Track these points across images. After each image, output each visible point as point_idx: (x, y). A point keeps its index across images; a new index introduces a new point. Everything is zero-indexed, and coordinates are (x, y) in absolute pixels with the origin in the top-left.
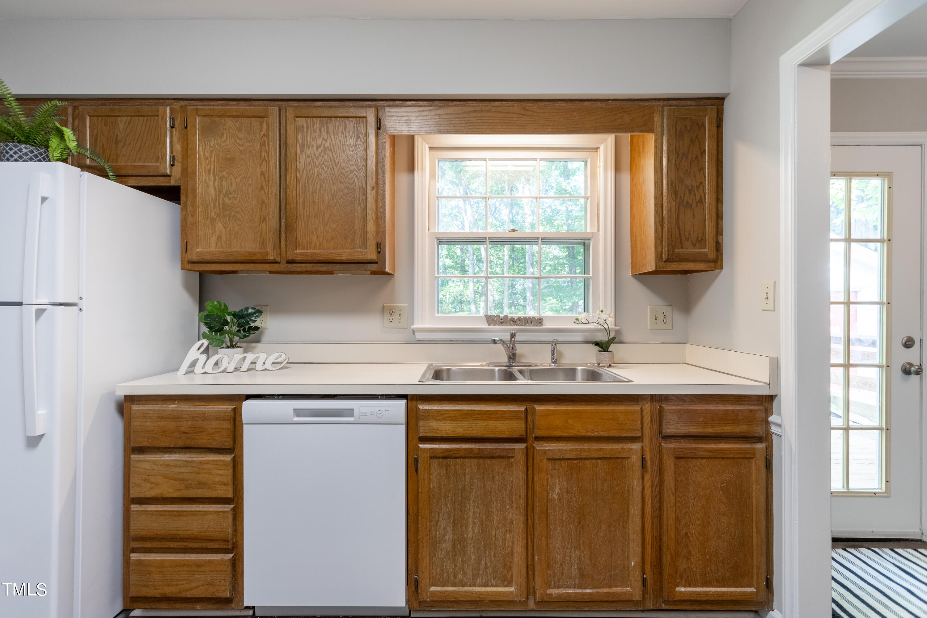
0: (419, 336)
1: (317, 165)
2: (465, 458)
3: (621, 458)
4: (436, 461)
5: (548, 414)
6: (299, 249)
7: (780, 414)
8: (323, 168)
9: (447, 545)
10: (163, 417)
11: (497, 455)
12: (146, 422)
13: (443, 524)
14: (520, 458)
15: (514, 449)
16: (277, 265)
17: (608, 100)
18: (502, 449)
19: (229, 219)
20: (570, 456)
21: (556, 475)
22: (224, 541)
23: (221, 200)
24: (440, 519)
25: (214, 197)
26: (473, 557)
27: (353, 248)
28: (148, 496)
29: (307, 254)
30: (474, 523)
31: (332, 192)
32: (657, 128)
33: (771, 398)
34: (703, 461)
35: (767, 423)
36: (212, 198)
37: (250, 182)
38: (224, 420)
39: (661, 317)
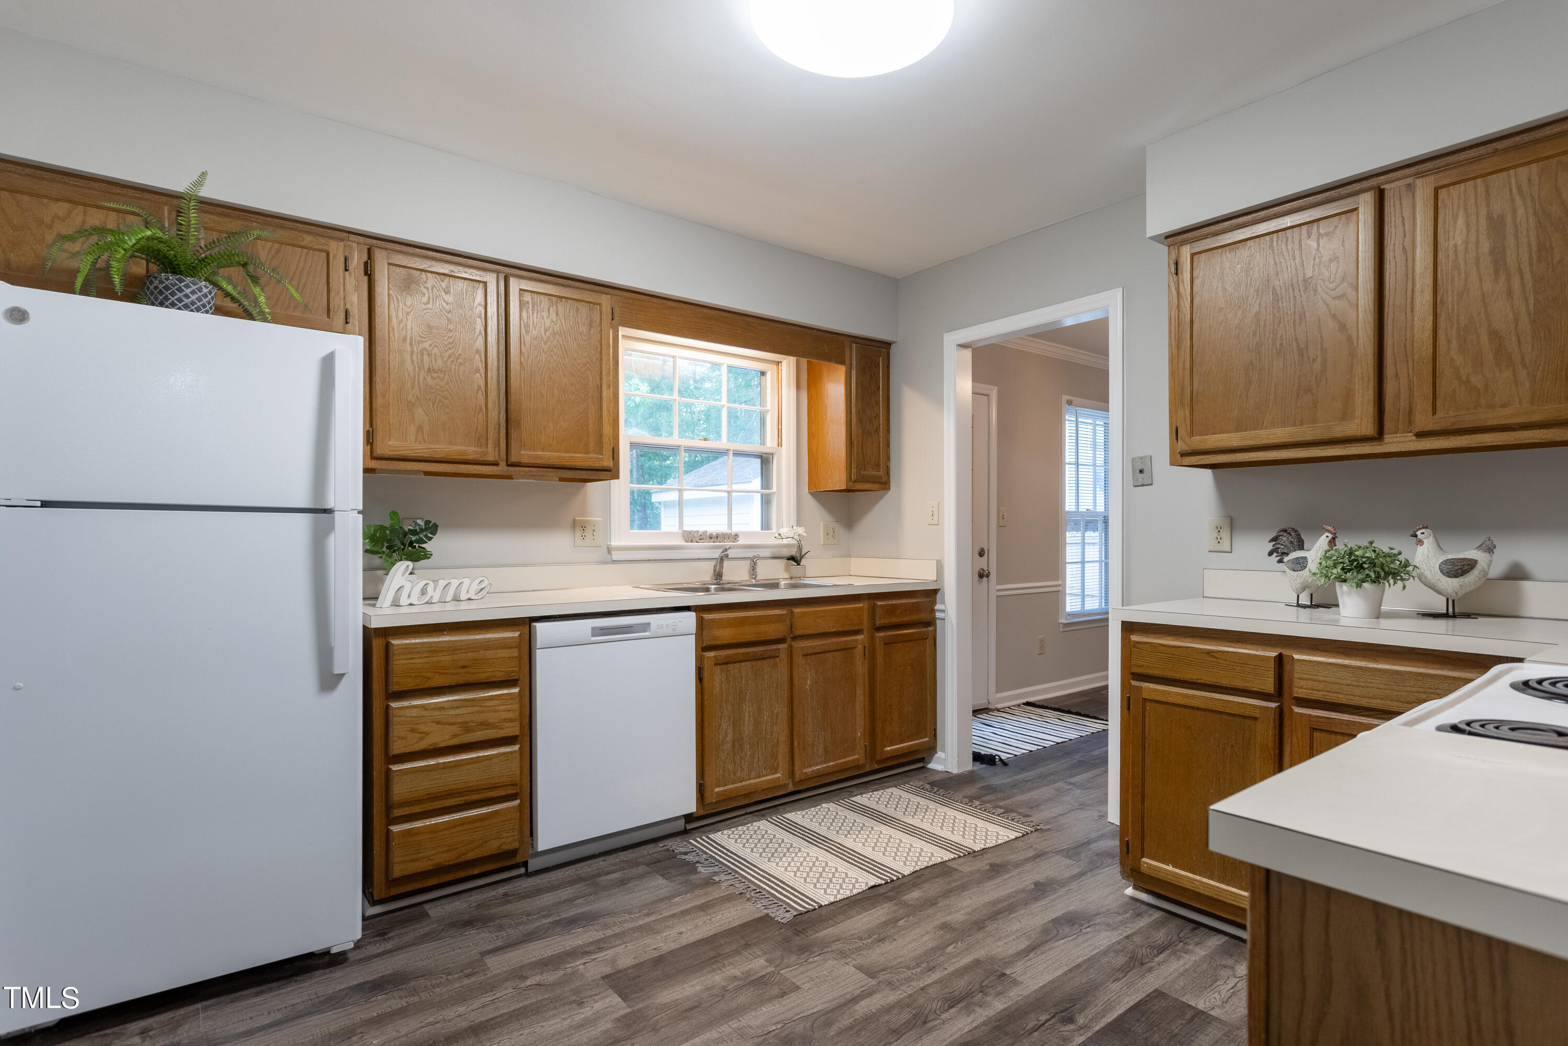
0: (616, 556)
1: (546, 350)
2: (742, 661)
3: (851, 648)
4: (718, 667)
5: (804, 615)
6: (525, 450)
7: (943, 603)
8: (552, 356)
9: (727, 746)
10: (435, 651)
11: (767, 656)
12: (412, 659)
13: (724, 726)
14: (784, 656)
15: (779, 649)
16: (496, 468)
17: (813, 329)
18: (770, 650)
19: (433, 405)
20: (819, 651)
21: (808, 669)
22: (512, 785)
23: (421, 379)
24: (722, 723)
25: (412, 374)
26: (749, 753)
27: (587, 453)
28: (417, 750)
29: (537, 457)
30: (749, 721)
31: (563, 384)
32: (847, 362)
33: (935, 591)
34: (900, 644)
35: (933, 611)
36: (409, 375)
37: (460, 361)
38: (511, 648)
39: (831, 533)
